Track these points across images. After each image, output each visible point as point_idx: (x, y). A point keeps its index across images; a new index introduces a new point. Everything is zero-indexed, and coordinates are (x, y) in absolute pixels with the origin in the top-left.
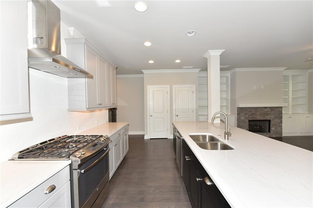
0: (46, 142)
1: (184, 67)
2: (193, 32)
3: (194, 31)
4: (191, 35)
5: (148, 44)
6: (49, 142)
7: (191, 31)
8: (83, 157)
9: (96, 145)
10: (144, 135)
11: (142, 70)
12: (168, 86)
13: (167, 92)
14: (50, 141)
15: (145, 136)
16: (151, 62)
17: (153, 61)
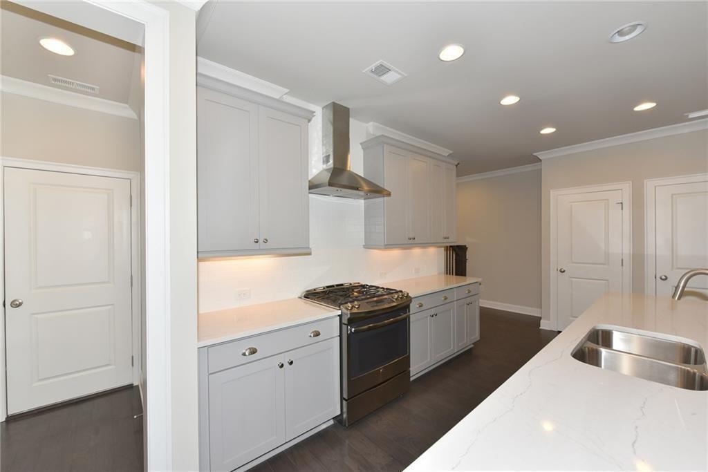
0: (333, 286)
1: (691, 116)
2: (634, 27)
3: (637, 23)
4: (627, 38)
5: (510, 100)
6: (336, 287)
7: (626, 27)
8: (355, 311)
9: (381, 301)
10: (540, 318)
11: (535, 154)
12: (627, 187)
13: (622, 203)
14: (337, 285)
15: (542, 321)
16: (548, 131)
17: (553, 127)
